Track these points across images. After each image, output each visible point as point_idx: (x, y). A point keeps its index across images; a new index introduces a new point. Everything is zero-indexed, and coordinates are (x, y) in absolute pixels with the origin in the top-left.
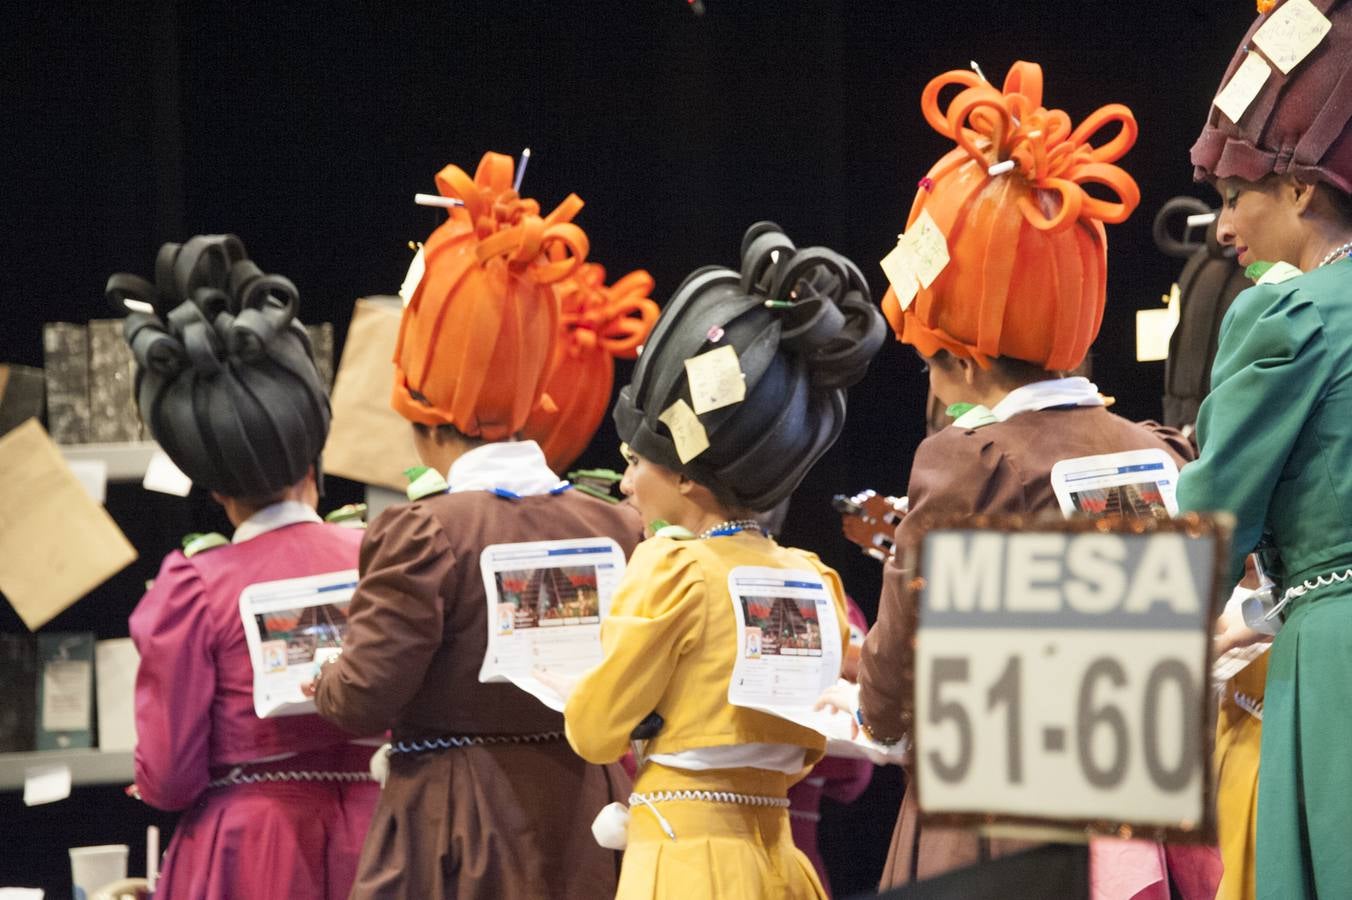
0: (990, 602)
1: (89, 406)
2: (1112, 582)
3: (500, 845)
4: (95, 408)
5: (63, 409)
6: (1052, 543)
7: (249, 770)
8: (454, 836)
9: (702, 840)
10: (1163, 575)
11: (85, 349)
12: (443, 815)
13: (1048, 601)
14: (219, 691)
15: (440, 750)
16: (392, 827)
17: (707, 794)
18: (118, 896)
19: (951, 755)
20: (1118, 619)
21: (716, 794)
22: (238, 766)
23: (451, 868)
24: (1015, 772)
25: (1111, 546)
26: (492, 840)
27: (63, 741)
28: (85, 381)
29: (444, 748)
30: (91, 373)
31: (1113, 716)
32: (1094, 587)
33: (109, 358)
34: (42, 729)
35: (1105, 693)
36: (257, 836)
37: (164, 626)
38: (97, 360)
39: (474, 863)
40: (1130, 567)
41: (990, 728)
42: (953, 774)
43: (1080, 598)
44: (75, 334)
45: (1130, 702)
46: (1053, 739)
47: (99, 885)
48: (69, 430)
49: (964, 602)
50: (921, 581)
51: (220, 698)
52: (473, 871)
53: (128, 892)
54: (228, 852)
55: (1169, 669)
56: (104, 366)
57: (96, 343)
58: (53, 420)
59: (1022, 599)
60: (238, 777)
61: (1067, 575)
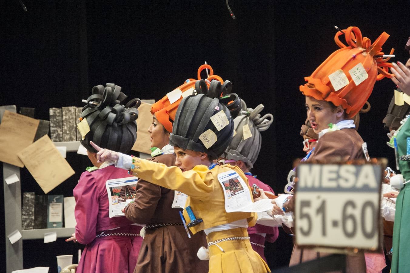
0: (317, 184)
1: (62, 131)
2: (352, 179)
3: (177, 254)
4: (64, 131)
5: (54, 131)
6: (334, 168)
7: (106, 232)
8: (164, 251)
9: (232, 251)
10: (367, 177)
11: (61, 115)
12: (161, 246)
13: (333, 184)
14: (100, 210)
15: (160, 227)
16: (147, 248)
17: (231, 238)
18: (70, 269)
19: (306, 228)
20: (354, 189)
21: (233, 238)
22: (104, 231)
23: (163, 260)
24: (324, 233)
25: (352, 168)
26: (175, 252)
27: (55, 225)
28: (61, 124)
29: (161, 226)
30: (62, 121)
31: (352, 217)
32: (346, 180)
33: (67, 117)
34: (49, 222)
35: (350, 210)
36: (109, 251)
37: (85, 192)
38: (64, 117)
39: (170, 259)
40: (357, 174)
41: (317, 221)
42: (307, 234)
43: (343, 184)
44: (58, 110)
45: (357, 213)
46: (335, 224)
47: (65, 266)
48: (56, 137)
49: (309, 184)
50: (298, 179)
51: (100, 212)
52: (170, 261)
53: (73, 268)
54: (101, 256)
55: (368, 204)
56: (66, 119)
57: (64, 113)
58: (52, 135)
59: (326, 183)
60: (103, 235)
61: (339, 177)
